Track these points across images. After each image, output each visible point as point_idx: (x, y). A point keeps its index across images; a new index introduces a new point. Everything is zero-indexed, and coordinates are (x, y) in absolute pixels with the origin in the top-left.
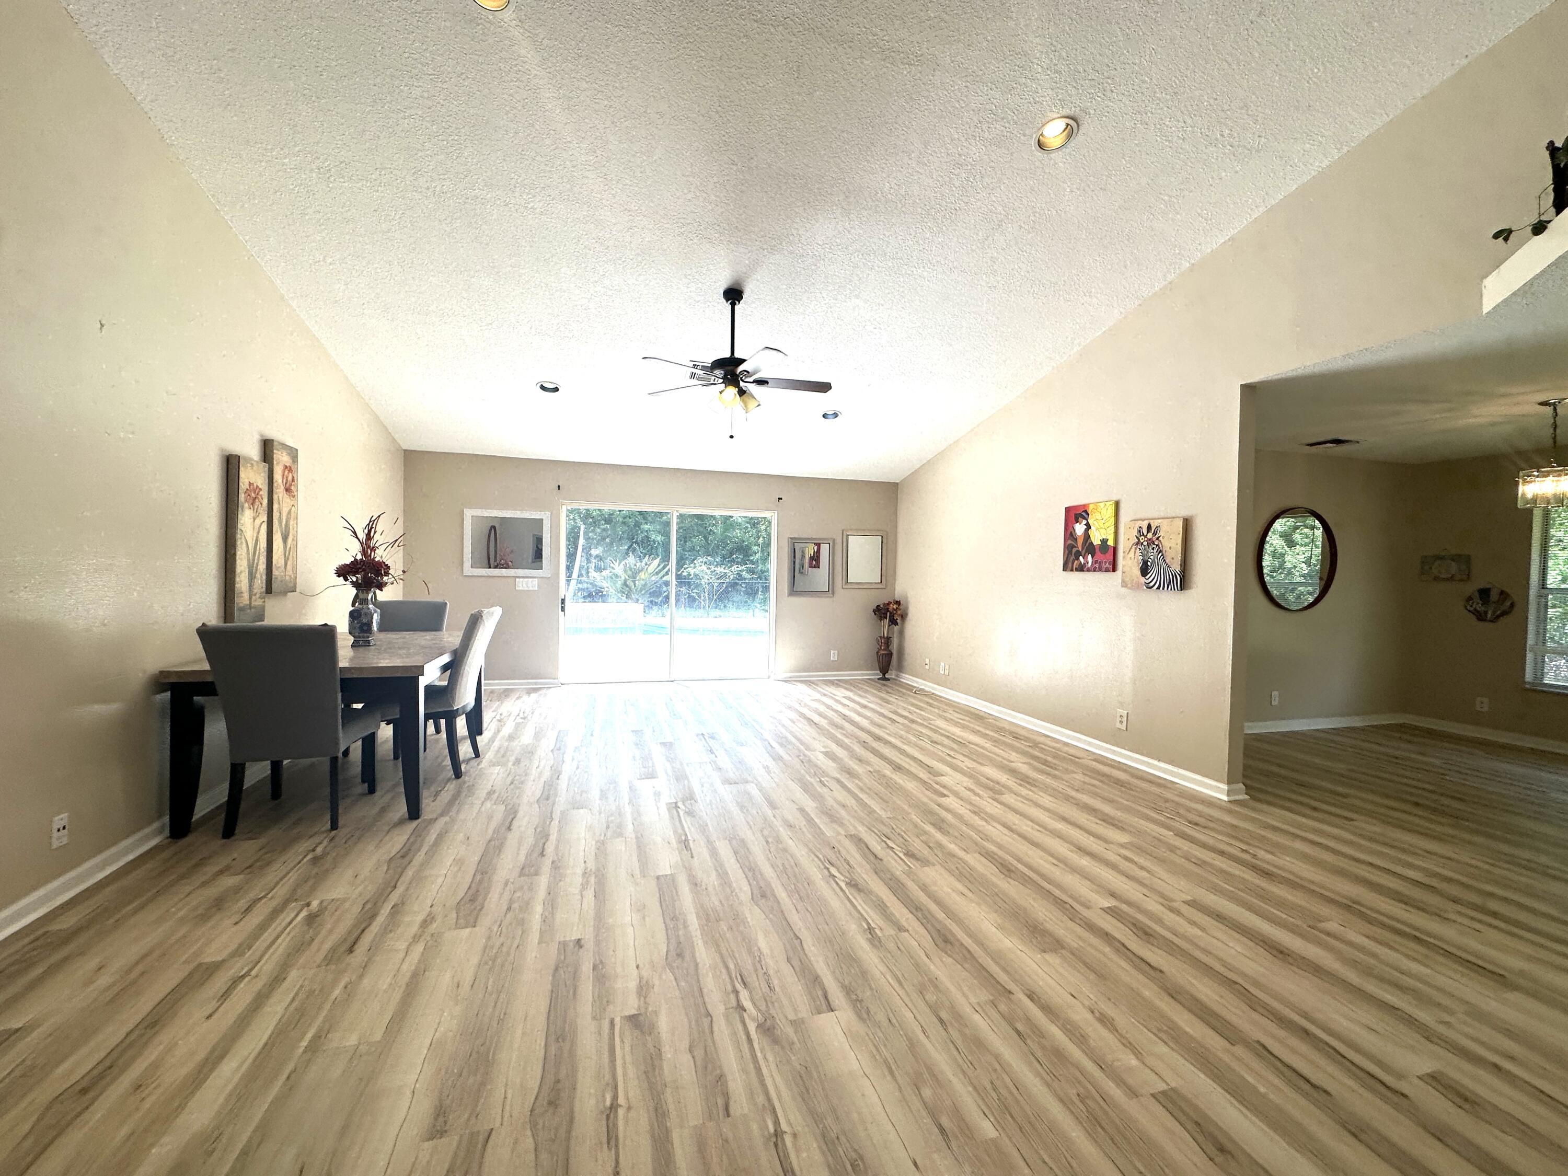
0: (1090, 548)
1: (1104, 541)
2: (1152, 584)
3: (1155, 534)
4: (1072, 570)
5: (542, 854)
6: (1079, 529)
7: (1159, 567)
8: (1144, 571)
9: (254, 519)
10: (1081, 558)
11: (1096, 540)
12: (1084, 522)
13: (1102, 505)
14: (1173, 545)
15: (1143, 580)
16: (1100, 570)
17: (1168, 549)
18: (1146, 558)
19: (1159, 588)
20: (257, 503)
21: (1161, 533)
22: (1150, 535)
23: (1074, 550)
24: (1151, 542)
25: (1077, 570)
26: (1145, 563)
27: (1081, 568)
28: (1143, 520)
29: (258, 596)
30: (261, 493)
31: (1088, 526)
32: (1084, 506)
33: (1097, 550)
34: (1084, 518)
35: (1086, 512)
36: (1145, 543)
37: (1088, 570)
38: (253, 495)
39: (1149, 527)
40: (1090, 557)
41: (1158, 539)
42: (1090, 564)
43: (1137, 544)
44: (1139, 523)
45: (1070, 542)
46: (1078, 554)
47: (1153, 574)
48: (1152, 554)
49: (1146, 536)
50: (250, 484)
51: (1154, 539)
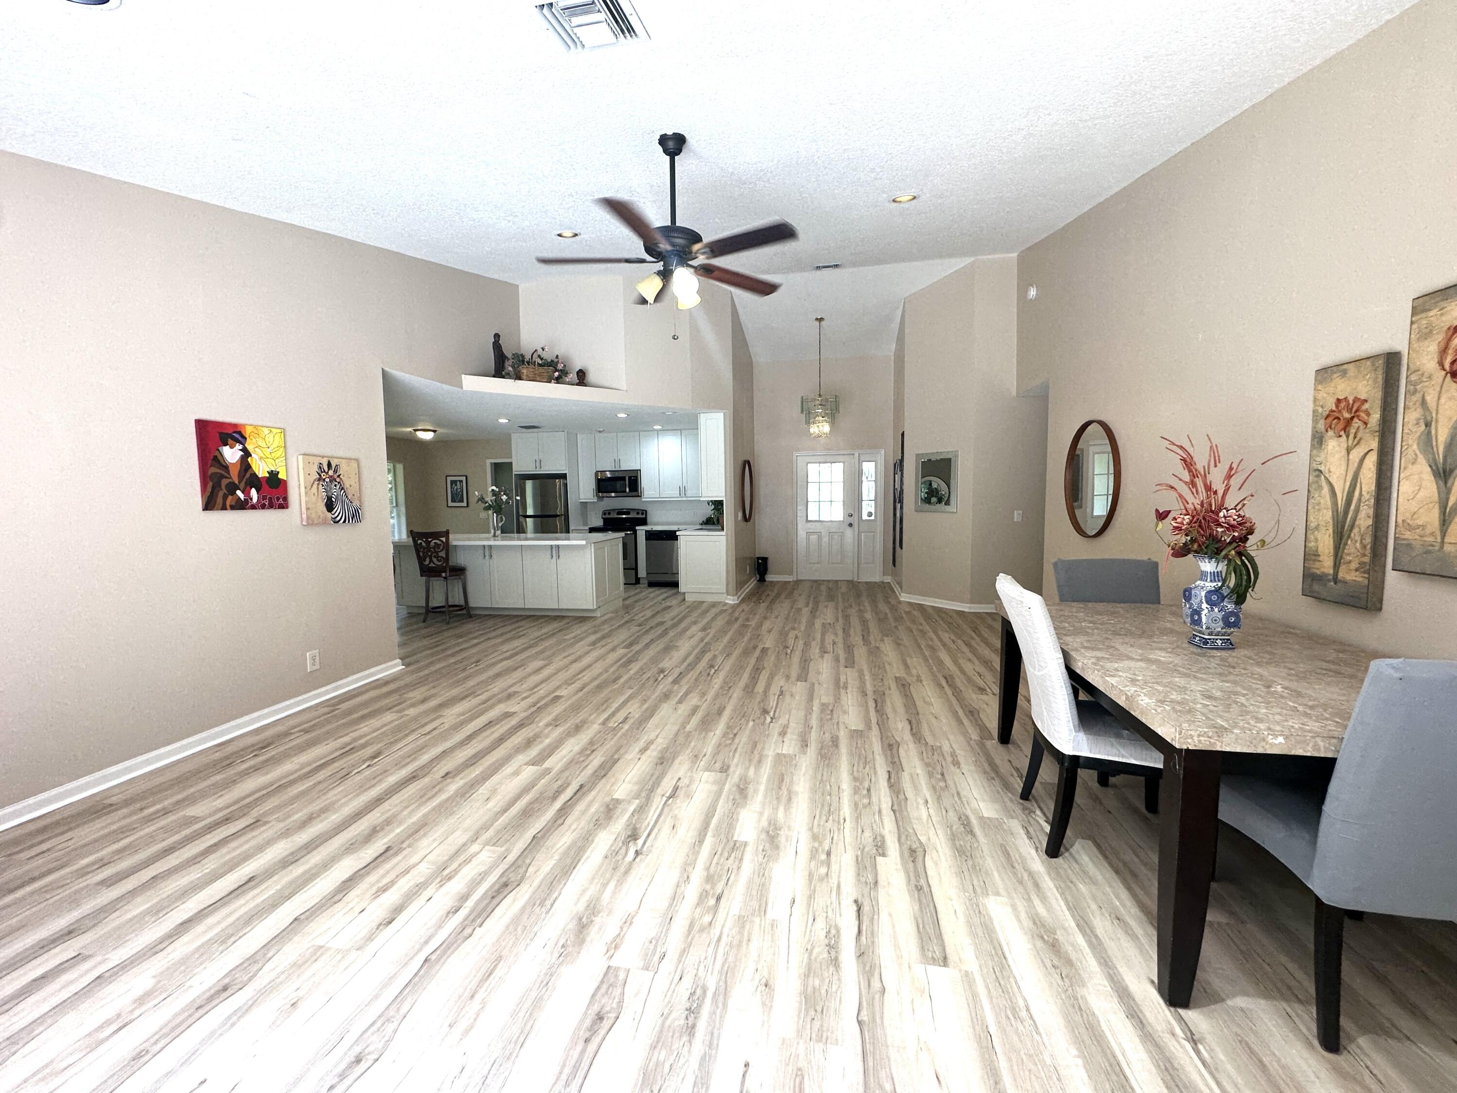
0: (254, 481)
1: (273, 475)
2: (338, 518)
3: (335, 471)
4: (224, 508)
5: (876, 701)
6: (231, 454)
7: (343, 502)
8: (330, 506)
9: (1348, 451)
10: (239, 493)
11: (261, 470)
12: (241, 447)
13: (266, 431)
14: (352, 483)
15: (329, 515)
16: (271, 506)
17: (348, 486)
18: (330, 494)
19: (345, 522)
20: (1356, 423)
21: (340, 472)
22: (331, 473)
23: (224, 482)
24: (332, 479)
25: (233, 508)
26: (329, 499)
27: (241, 505)
28: (323, 457)
29: (1354, 565)
30: (1366, 406)
31: (246, 454)
32: (235, 426)
33: (264, 483)
34: (241, 443)
35: (240, 433)
36: (327, 480)
37: (253, 507)
38: (1347, 415)
39: (329, 465)
40: (254, 493)
41: (339, 476)
42: (255, 500)
43: (319, 480)
44: (318, 460)
45: (212, 470)
46: (232, 489)
47: (338, 509)
48: (335, 491)
49: (327, 473)
50: (1339, 401)
51: (335, 476)
